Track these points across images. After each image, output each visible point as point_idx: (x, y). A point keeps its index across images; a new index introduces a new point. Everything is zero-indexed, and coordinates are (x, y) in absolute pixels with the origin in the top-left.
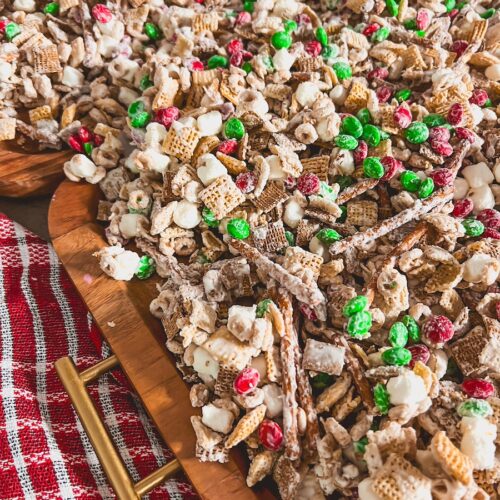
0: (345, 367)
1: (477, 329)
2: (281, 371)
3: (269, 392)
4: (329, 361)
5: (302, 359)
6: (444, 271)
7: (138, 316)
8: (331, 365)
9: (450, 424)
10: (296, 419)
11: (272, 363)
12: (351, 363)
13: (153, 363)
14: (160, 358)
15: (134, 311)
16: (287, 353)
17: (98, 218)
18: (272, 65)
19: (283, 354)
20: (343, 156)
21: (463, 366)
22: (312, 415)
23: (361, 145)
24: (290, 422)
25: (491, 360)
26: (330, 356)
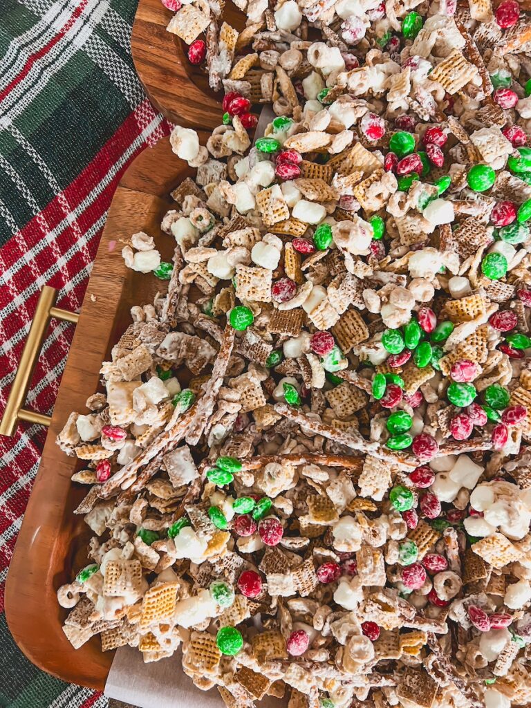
0: (187, 486)
1: (297, 558)
2: (149, 444)
3: (128, 449)
4: (180, 473)
5: (170, 451)
6: (325, 507)
7: (115, 309)
8: (178, 476)
9: (200, 582)
10: (125, 479)
11: (148, 435)
12: (193, 487)
13: (93, 352)
14: (99, 353)
15: (116, 303)
16: (161, 440)
17: (172, 194)
18: (424, 207)
19: (158, 438)
20: (377, 348)
21: (262, 563)
22: (137, 488)
23: (401, 356)
24: (118, 478)
25: (273, 584)
26: (184, 471)
